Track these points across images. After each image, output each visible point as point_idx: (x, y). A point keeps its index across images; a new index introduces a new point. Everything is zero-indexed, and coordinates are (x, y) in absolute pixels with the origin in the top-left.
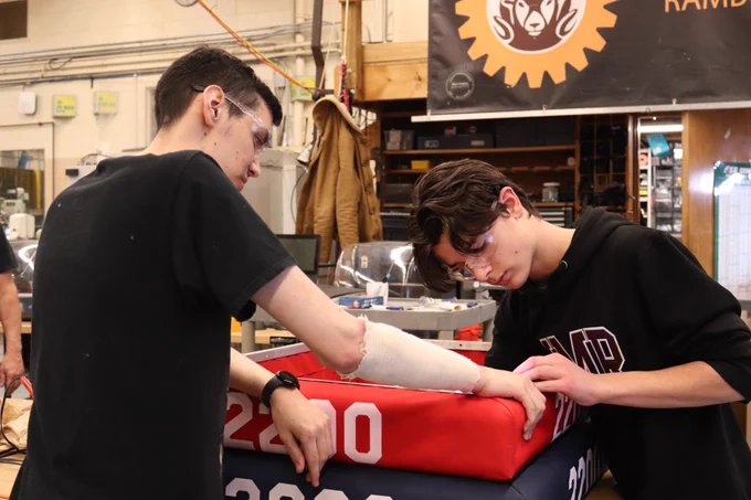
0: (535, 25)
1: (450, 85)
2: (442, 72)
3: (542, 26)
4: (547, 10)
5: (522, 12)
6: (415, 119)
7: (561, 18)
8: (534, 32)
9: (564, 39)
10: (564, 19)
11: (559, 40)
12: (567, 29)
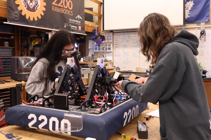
0: (31, 6)
1: (13, 16)
2: (11, 11)
3: (32, 7)
4: (34, 3)
5: (29, 2)
6: (5, 23)
7: (36, 6)
8: (31, 7)
9: (37, 11)
10: (37, 6)
11: (36, 11)
12: (37, 9)
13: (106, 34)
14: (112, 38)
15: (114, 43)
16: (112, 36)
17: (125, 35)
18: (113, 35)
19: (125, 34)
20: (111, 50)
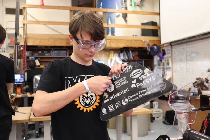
13: (166, 48)
14: (170, 51)
15: (173, 58)
16: (170, 50)
17: (180, 48)
18: (172, 48)
19: (181, 46)
20: (170, 65)
